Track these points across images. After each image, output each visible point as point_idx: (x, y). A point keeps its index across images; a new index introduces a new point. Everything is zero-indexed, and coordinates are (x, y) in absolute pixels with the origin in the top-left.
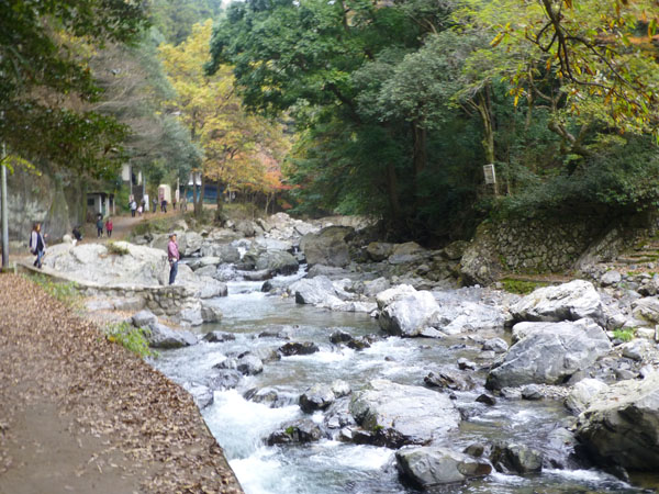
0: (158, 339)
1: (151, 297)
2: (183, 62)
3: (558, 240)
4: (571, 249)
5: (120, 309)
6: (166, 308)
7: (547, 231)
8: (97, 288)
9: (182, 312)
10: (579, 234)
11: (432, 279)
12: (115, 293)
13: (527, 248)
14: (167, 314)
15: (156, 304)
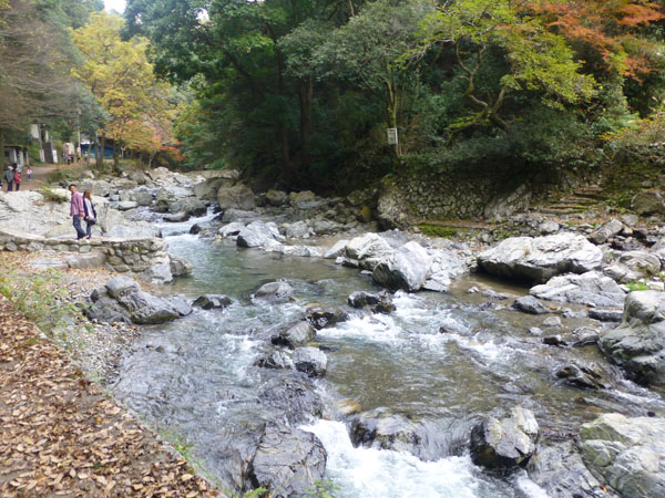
0: (146, 313)
1: (112, 251)
2: (82, 43)
3: (467, 192)
4: (478, 200)
5: (76, 267)
6: (131, 264)
7: (455, 184)
8: (42, 242)
9: (153, 269)
10: (486, 187)
11: (340, 222)
12: (66, 247)
13: (436, 198)
14: (134, 271)
15: (118, 260)
